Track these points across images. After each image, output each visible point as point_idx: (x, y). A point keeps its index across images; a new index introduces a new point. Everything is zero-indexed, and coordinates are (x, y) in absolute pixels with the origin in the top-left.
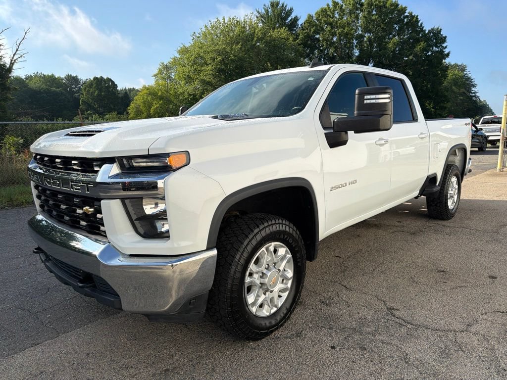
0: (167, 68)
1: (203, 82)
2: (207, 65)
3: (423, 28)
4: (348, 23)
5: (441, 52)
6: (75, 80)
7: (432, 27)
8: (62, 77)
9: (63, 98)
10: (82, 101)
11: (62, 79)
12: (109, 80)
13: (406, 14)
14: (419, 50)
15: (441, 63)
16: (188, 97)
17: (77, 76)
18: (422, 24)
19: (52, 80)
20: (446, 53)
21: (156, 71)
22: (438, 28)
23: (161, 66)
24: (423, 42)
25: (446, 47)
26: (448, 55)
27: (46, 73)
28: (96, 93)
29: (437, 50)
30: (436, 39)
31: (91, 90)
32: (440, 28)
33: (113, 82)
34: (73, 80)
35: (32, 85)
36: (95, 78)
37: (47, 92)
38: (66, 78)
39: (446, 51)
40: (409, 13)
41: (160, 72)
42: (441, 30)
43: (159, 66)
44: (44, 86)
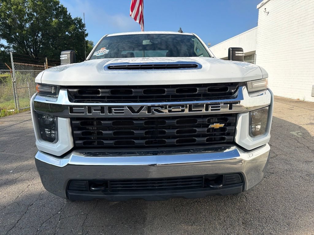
3: (71, 16)
4: (19, 3)
5: (84, 32)
7: (77, 17)
13: (59, 5)
14: (72, 30)
15: (84, 39)
18: (69, 14)
20: (86, 33)
22: (80, 18)
24: (74, 25)
25: (86, 30)
26: (87, 35)
29: (81, 31)
30: (79, 24)
32: (81, 18)
39: (86, 32)
40: (61, 5)
42: (82, 19)
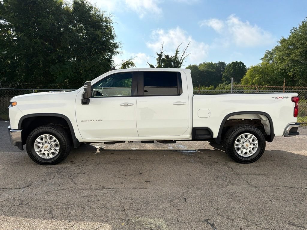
0: (271, 53)
1: (293, 61)
2: (297, 49)
6: (223, 64)
8: (216, 63)
9: (215, 74)
10: (224, 76)
11: (217, 64)
12: (241, 63)
16: (280, 72)
17: (224, 62)
19: (211, 65)
21: (263, 56)
23: (266, 52)
27: (208, 62)
28: (232, 71)
31: (230, 69)
33: (243, 64)
34: (222, 64)
35: (201, 69)
36: (233, 63)
37: (207, 72)
38: (218, 63)
41: (266, 56)
43: (265, 53)
44: (206, 69)
